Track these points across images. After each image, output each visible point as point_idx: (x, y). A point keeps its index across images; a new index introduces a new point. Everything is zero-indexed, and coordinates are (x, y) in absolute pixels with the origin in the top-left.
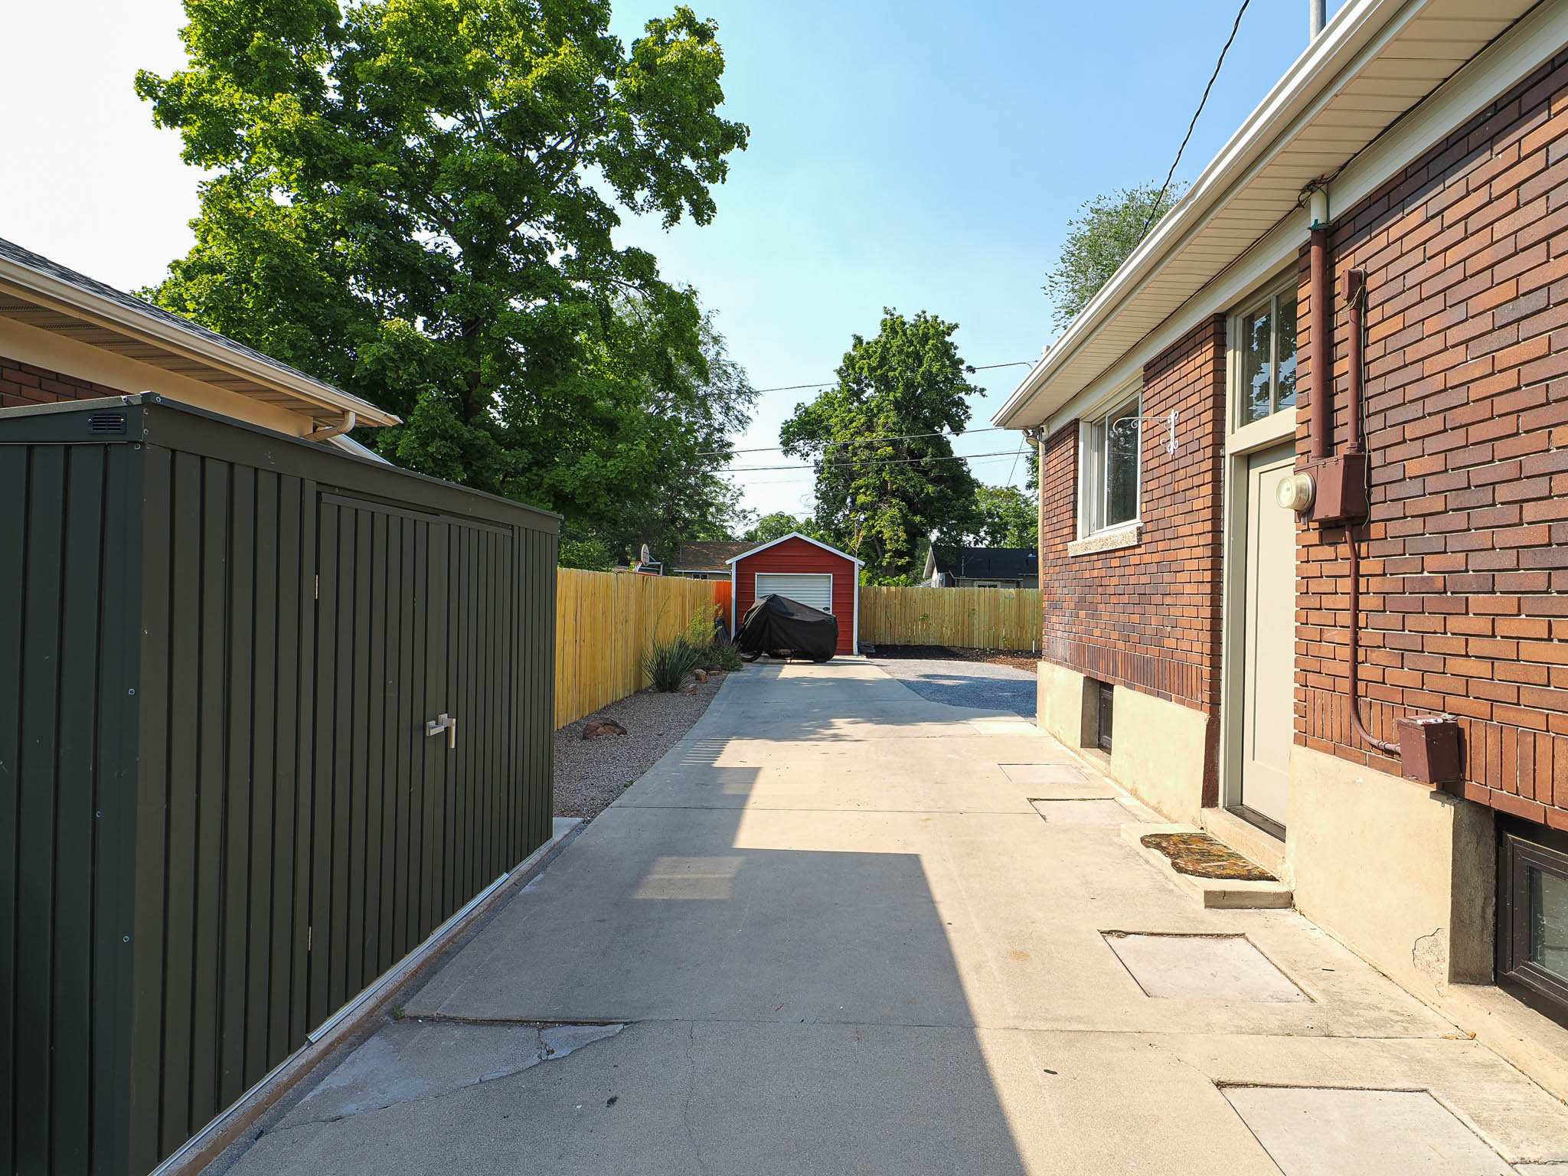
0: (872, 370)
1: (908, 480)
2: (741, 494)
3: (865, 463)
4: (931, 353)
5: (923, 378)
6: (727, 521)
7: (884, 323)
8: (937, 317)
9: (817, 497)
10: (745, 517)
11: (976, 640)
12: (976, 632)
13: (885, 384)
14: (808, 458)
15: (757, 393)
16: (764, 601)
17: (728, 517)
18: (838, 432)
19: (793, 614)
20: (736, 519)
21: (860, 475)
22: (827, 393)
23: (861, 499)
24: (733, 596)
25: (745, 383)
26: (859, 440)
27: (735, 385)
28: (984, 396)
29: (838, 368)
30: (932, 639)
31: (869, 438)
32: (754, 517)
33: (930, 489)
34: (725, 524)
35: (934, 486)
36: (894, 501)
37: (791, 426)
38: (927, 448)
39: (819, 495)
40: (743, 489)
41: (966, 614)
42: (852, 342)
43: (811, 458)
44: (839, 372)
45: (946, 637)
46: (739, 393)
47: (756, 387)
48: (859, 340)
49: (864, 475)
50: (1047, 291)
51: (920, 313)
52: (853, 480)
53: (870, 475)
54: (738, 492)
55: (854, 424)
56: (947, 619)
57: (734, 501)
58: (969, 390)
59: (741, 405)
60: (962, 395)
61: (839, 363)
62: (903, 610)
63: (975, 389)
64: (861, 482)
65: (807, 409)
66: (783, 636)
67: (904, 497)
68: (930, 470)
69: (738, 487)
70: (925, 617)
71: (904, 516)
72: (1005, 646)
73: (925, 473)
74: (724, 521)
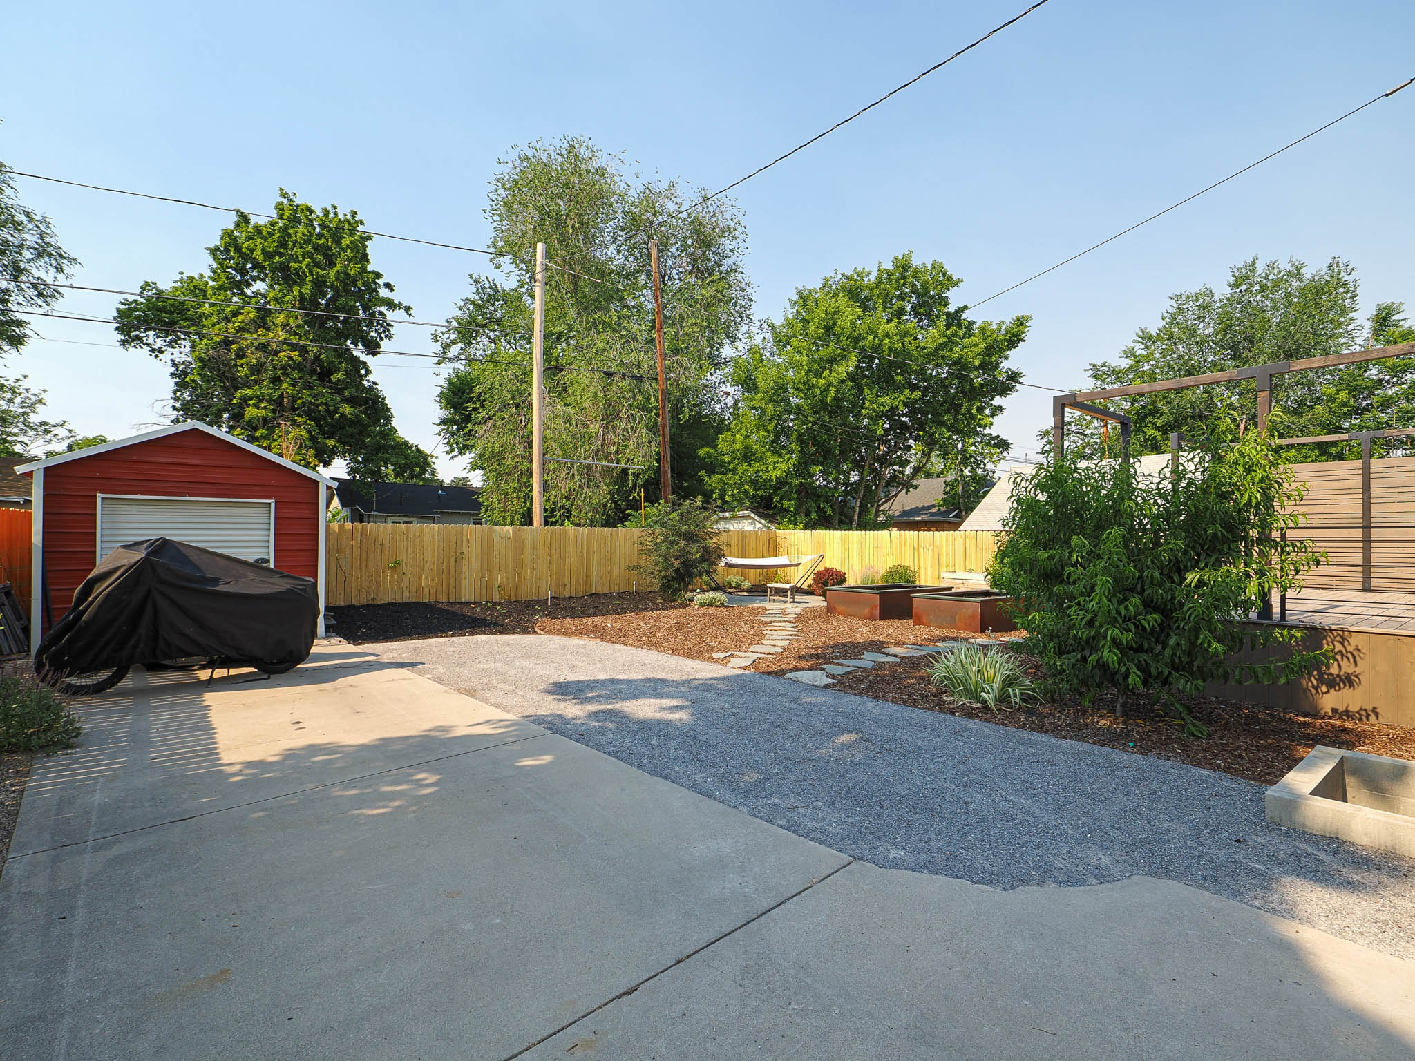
0: (268, 255)
1: (316, 396)
2: (40, 401)
3: (257, 369)
4: (349, 251)
5: (337, 279)
6: (15, 435)
7: (280, 208)
8: (355, 213)
9: (174, 408)
10: (46, 432)
11: (465, 593)
12: (465, 582)
13: (285, 276)
14: (161, 356)
15: (72, 260)
16: (139, 555)
17: (16, 430)
18: (214, 325)
19: (216, 581)
20: (32, 433)
21: (246, 383)
22: (192, 279)
23: (251, 412)
24: (37, 538)
25: (48, 240)
26: (248, 339)
27: (31, 239)
28: (410, 315)
29: (212, 246)
30: (406, 594)
31: (261, 336)
32: (62, 432)
33: (347, 409)
34: (9, 438)
35: (352, 407)
36: (299, 419)
37: (135, 310)
38: (341, 362)
39: (178, 405)
40: (44, 396)
41: (453, 559)
42: (234, 218)
43: (167, 357)
44: (214, 251)
45: (426, 591)
46: (40, 253)
47: (67, 249)
48: (244, 218)
49: (255, 382)
50: (486, 216)
51: (329, 208)
52: (236, 388)
53: (264, 383)
54: (34, 399)
55: (240, 318)
56: (426, 566)
57: (28, 410)
58: (392, 305)
59: (41, 271)
60: (383, 309)
61: (216, 241)
62: (364, 554)
63: (399, 306)
64: (249, 392)
65: (161, 292)
66: (191, 631)
67: (312, 414)
68: (345, 389)
69: (34, 391)
70: (397, 564)
71: (312, 439)
72: (500, 598)
73: (339, 391)
74: (9, 434)
